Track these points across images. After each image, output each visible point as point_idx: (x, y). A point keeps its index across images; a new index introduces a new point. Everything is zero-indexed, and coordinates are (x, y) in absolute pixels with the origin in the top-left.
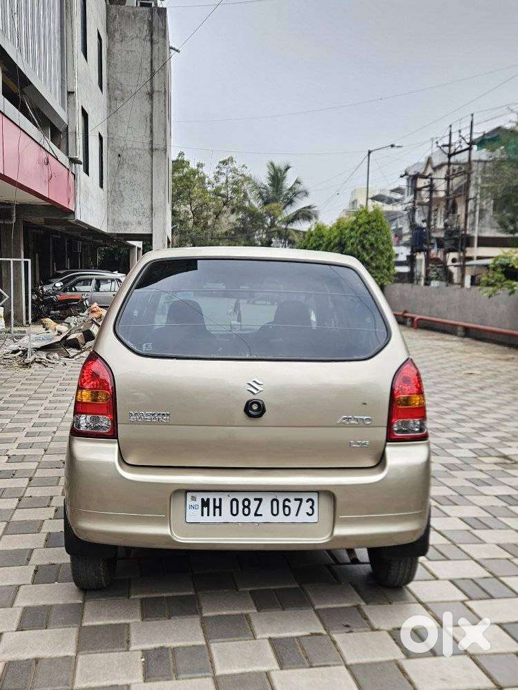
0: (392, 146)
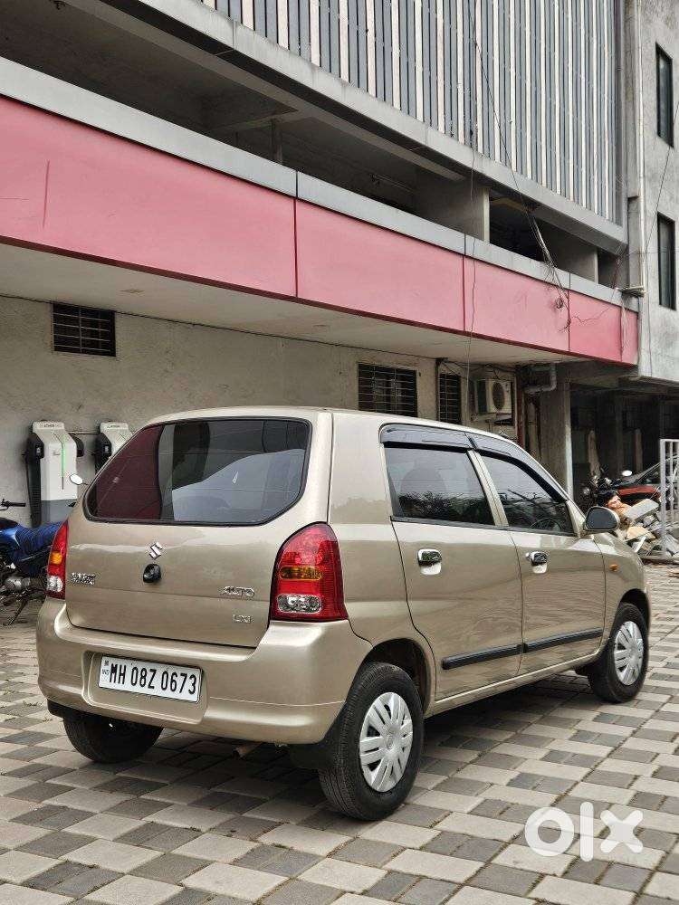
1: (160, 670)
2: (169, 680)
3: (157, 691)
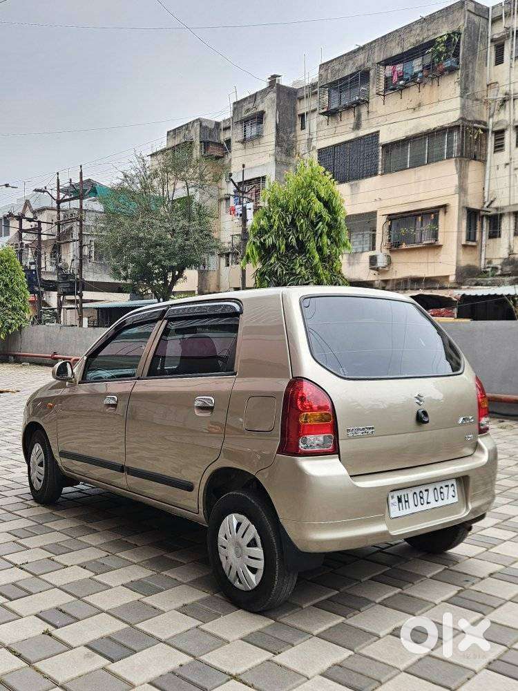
0: (7, 185)
1: (431, 488)
2: (439, 493)
3: (434, 504)
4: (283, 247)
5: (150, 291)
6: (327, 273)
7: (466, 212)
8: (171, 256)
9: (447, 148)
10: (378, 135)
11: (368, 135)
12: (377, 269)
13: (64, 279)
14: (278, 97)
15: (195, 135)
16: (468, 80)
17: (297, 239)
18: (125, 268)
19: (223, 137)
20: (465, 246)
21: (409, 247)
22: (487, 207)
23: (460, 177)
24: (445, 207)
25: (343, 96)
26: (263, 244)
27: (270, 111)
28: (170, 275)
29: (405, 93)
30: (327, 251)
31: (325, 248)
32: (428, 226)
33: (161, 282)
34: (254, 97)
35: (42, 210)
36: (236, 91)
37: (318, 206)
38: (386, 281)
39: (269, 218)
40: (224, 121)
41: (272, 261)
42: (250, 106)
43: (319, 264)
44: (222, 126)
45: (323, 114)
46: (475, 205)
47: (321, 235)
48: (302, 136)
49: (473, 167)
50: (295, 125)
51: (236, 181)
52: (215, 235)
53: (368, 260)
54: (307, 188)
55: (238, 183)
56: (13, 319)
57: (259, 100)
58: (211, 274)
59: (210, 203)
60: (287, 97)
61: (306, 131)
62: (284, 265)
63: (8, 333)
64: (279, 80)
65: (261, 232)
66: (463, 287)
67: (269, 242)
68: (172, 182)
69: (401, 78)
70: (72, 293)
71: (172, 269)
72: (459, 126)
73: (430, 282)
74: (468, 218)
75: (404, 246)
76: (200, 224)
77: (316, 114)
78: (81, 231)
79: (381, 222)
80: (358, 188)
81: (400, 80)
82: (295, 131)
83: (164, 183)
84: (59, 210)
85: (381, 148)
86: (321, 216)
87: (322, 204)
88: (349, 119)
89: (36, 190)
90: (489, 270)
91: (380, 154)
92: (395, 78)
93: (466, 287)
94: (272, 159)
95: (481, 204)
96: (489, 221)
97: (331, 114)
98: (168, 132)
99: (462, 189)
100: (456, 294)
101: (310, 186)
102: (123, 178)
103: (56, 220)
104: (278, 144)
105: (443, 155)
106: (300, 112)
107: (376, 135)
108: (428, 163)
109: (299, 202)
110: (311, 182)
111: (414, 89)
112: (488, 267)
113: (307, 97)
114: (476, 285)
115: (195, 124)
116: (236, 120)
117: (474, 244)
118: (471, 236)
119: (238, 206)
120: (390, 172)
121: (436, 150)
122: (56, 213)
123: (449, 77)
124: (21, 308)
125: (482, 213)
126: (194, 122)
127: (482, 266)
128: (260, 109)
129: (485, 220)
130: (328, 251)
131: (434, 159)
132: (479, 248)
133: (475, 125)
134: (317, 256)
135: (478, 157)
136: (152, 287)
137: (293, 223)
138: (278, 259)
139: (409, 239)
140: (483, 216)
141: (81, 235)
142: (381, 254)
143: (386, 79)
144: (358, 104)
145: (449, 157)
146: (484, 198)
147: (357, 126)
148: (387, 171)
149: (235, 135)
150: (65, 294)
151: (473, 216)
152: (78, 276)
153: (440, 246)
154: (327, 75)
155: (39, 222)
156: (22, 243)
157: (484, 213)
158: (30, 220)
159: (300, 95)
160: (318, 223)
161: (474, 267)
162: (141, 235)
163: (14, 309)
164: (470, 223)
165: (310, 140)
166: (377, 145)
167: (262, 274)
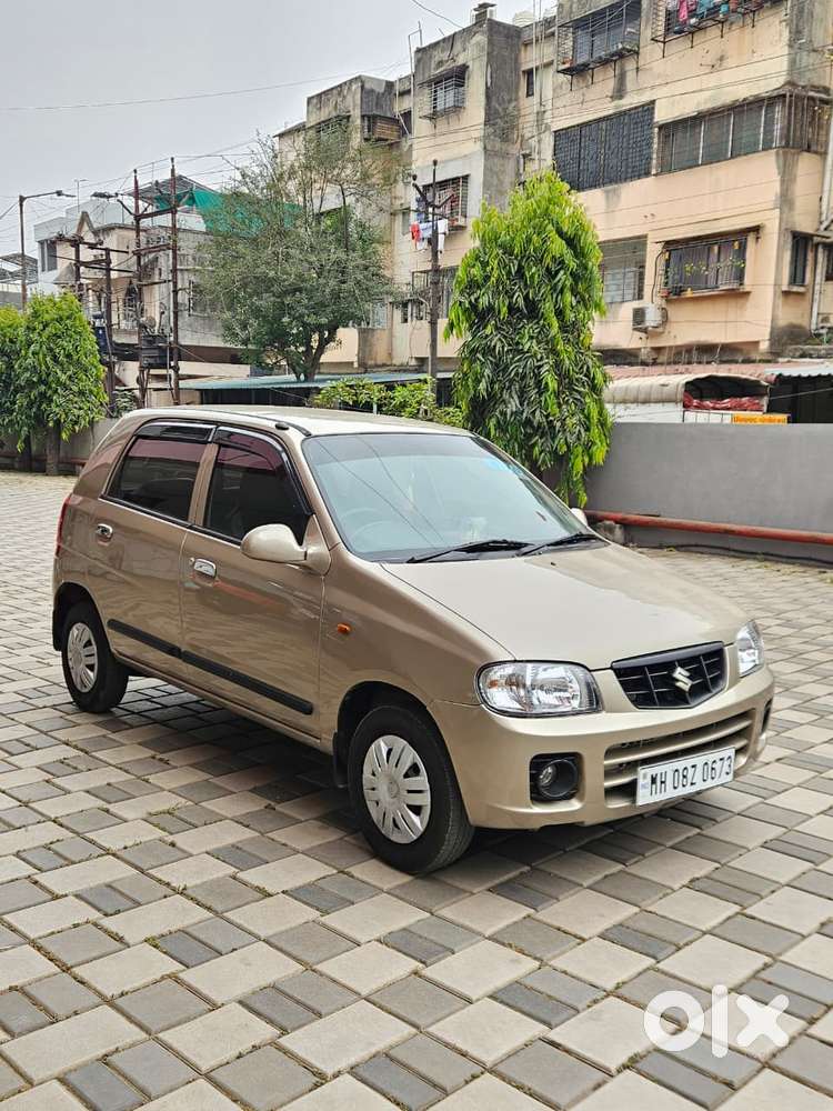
0: (59, 193)
4: (504, 310)
5: (284, 363)
6: (570, 349)
7: (790, 240)
8: (318, 308)
9: (764, 134)
10: (653, 108)
11: (636, 108)
12: (645, 331)
13: (149, 342)
14: (490, 42)
15: (353, 105)
16: (802, 16)
17: (526, 298)
18: (244, 327)
19: (399, 107)
20: (786, 294)
21: (698, 294)
22: (826, 229)
23: (782, 182)
24: (756, 229)
25: (597, 43)
26: (474, 306)
27: (477, 64)
28: (316, 337)
29: (698, 38)
30: (570, 316)
31: (568, 312)
32: (728, 260)
33: (302, 349)
34: (451, 40)
35: (108, 229)
36: (421, 31)
37: (558, 246)
38: (658, 350)
39: (485, 264)
40: (400, 80)
41: (488, 331)
42: (445, 56)
43: (559, 336)
44: (398, 88)
45: (564, 72)
46: (806, 226)
47: (562, 291)
48: (529, 106)
49: (806, 163)
50: (517, 88)
51: (420, 183)
52: (387, 273)
53: (630, 316)
54: (542, 217)
55: (424, 187)
56: (80, 409)
57: (458, 46)
58: (378, 334)
59: (379, 222)
60: (505, 40)
61: (535, 99)
62: (505, 337)
63: (74, 431)
64: (491, 12)
65: (472, 285)
66: (780, 360)
67: (484, 301)
68: (317, 186)
69: (692, 13)
70: (163, 366)
71: (319, 328)
72: (784, 96)
73: (728, 352)
74: (793, 246)
75: (689, 293)
76: (364, 257)
77: (551, 70)
78: (175, 265)
79: (653, 253)
80: (619, 197)
81: (692, 17)
82: (516, 100)
83: (305, 187)
84: (138, 230)
85: (656, 130)
86: (562, 262)
87: (564, 242)
88: (605, 81)
89: (95, 195)
90: (824, 331)
91: (656, 140)
92: (684, 13)
93: (786, 360)
94: (479, 147)
95: (816, 225)
96: (826, 253)
97: (577, 71)
98: (309, 100)
99: (786, 200)
100: (767, 372)
101: (546, 213)
102: (240, 178)
103: (133, 248)
104: (489, 120)
105: (757, 144)
106: (525, 67)
107: (649, 107)
108: (732, 157)
109: (529, 240)
110: (548, 208)
111: (714, 32)
112: (822, 328)
113: (537, 41)
114: (802, 356)
115: (354, 87)
116: (420, 79)
117: (801, 289)
118: (797, 276)
119: (423, 226)
120: (670, 171)
121: (745, 135)
122: (133, 234)
123: (772, 12)
124: (91, 392)
125: (816, 239)
126: (351, 81)
127: (813, 327)
128: (460, 61)
129: (820, 250)
130: (573, 315)
131: (741, 150)
132: (809, 295)
133: (811, 94)
134: (556, 324)
135: (813, 148)
136: (287, 356)
137: (520, 273)
138: (497, 328)
139: (697, 281)
140: (817, 245)
141: (174, 271)
142: (652, 306)
143: (669, 13)
144: (622, 55)
145: (767, 147)
146: (821, 214)
147: (620, 92)
148: (667, 168)
149: (419, 104)
150: (151, 366)
151: (801, 245)
152: (172, 339)
153: (748, 293)
154: (571, 7)
155: (108, 251)
156: (81, 284)
157: (819, 239)
158: (92, 247)
159: (525, 37)
160: (557, 272)
161: (800, 327)
162: (272, 274)
163: (81, 393)
164: (797, 256)
165: (541, 114)
166: (650, 124)
167: (474, 351)
